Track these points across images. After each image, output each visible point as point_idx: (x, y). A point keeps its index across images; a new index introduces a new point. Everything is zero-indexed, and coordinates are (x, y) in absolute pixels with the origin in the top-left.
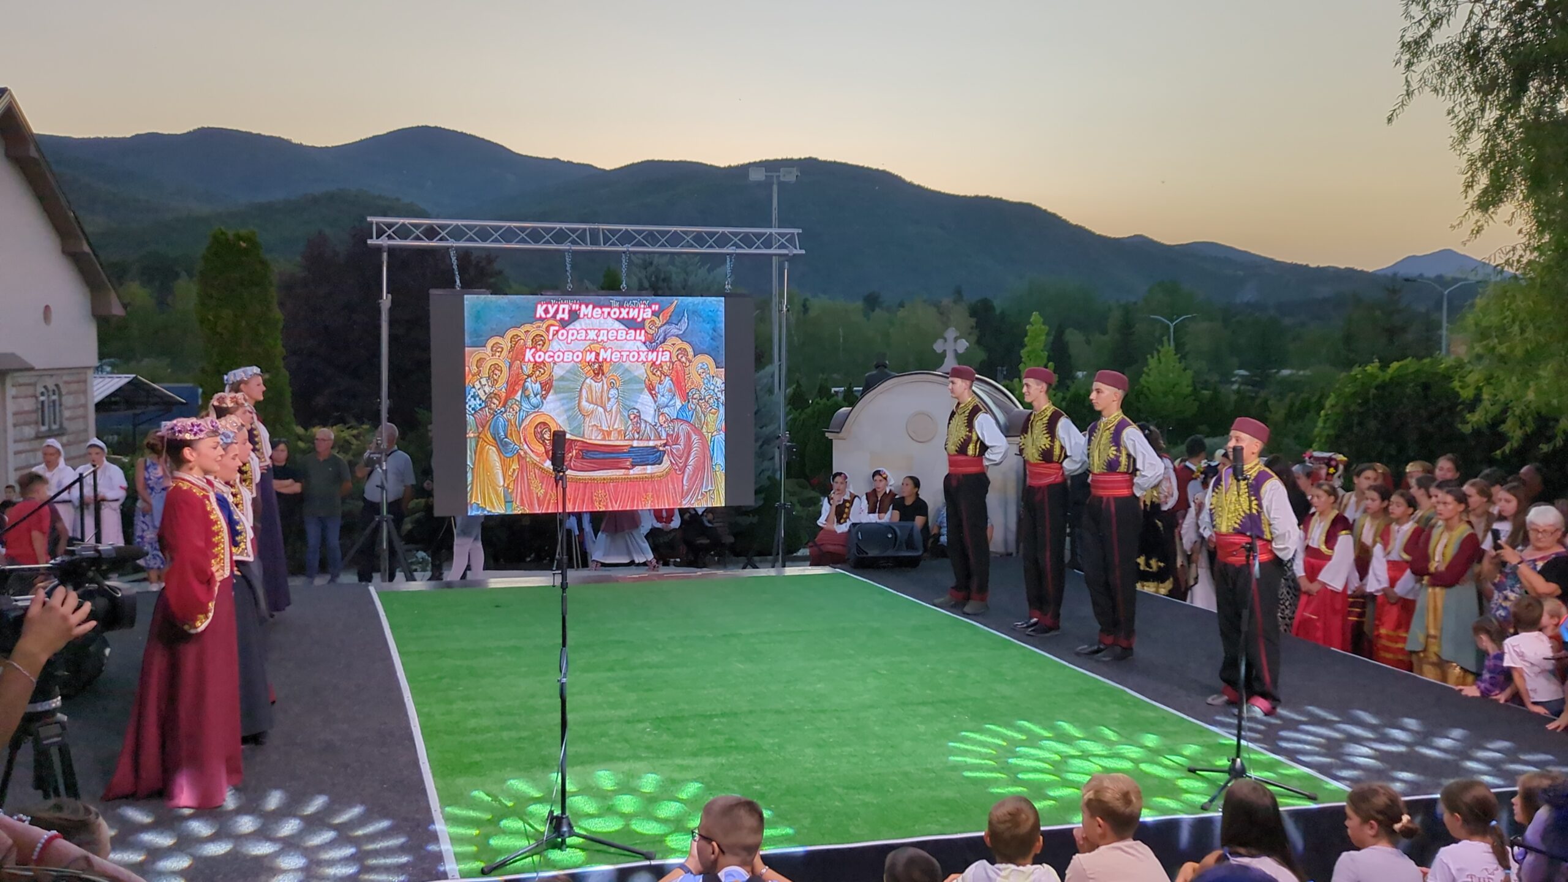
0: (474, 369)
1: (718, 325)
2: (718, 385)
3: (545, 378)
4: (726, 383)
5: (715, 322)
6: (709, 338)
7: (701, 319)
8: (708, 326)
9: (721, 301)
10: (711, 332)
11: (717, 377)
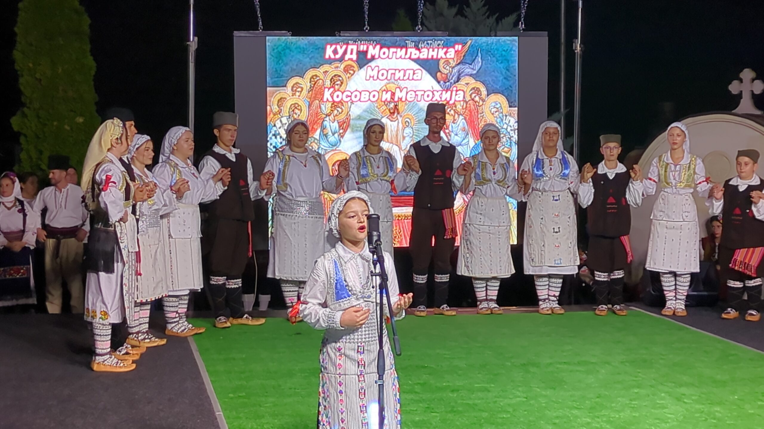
0: (275, 108)
1: (511, 65)
2: (511, 124)
3: (342, 117)
4: (518, 122)
5: (508, 61)
6: (501, 78)
7: (494, 59)
8: (501, 66)
9: (514, 40)
10: (504, 71)
11: (510, 115)
